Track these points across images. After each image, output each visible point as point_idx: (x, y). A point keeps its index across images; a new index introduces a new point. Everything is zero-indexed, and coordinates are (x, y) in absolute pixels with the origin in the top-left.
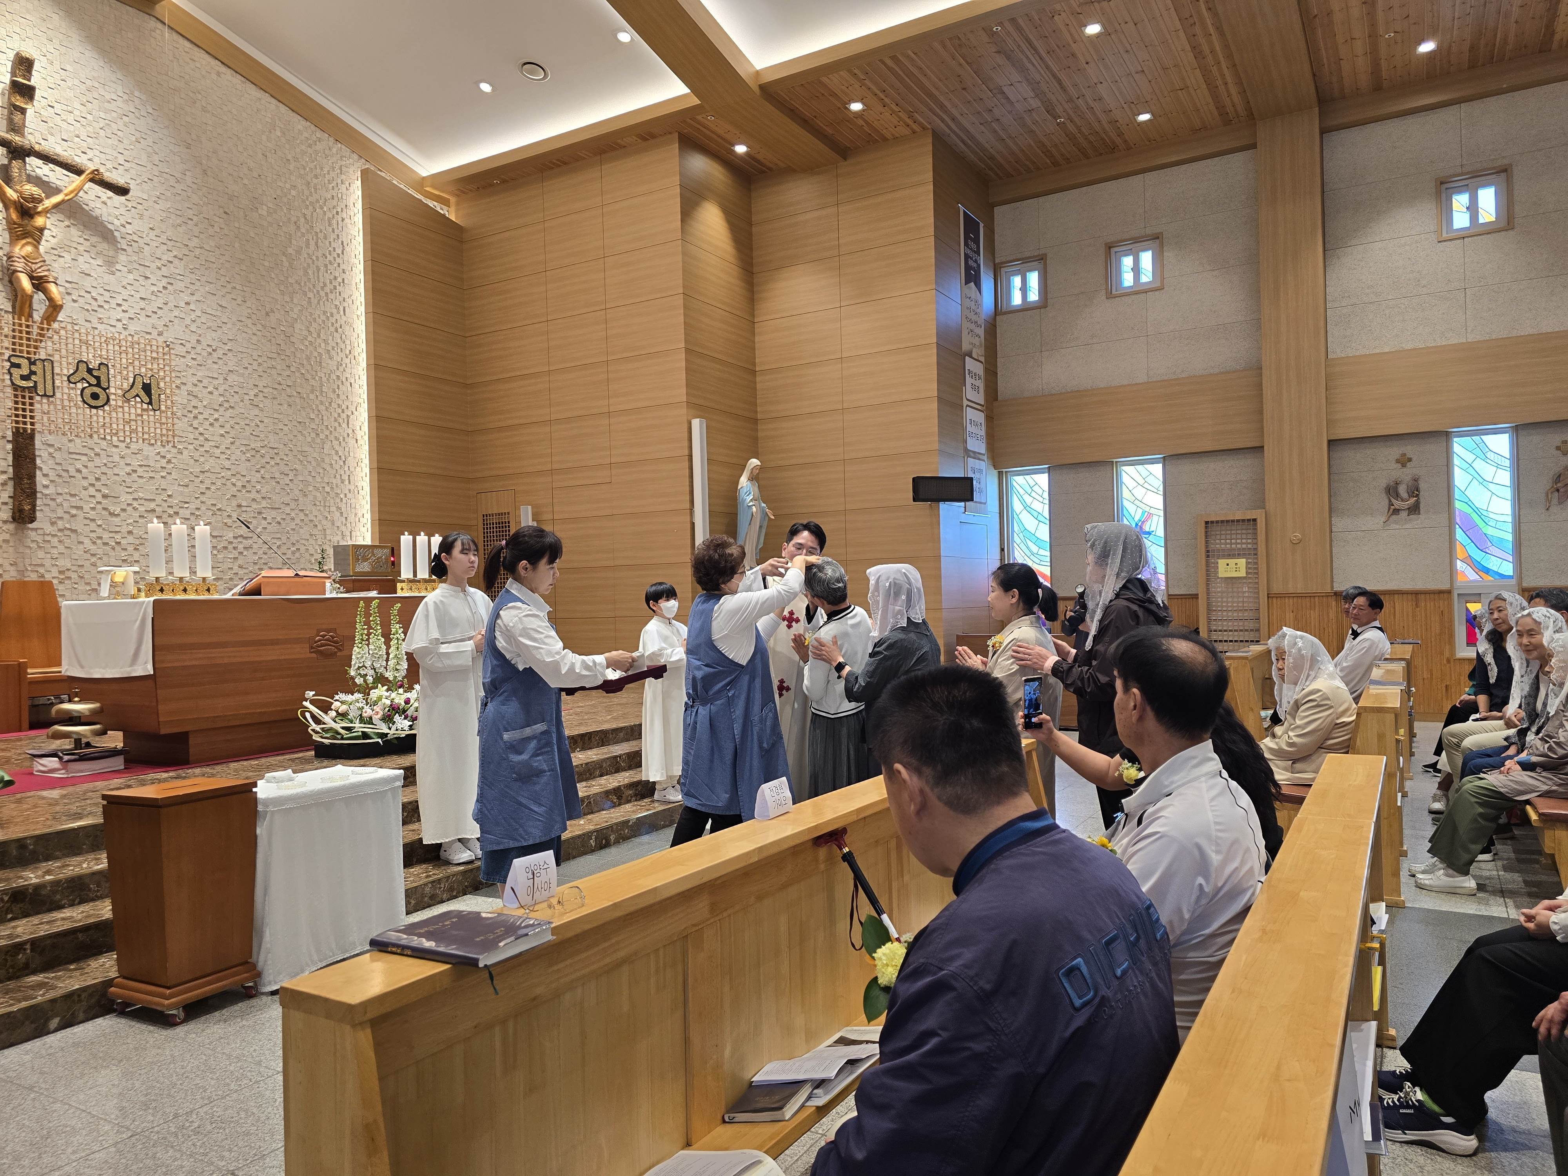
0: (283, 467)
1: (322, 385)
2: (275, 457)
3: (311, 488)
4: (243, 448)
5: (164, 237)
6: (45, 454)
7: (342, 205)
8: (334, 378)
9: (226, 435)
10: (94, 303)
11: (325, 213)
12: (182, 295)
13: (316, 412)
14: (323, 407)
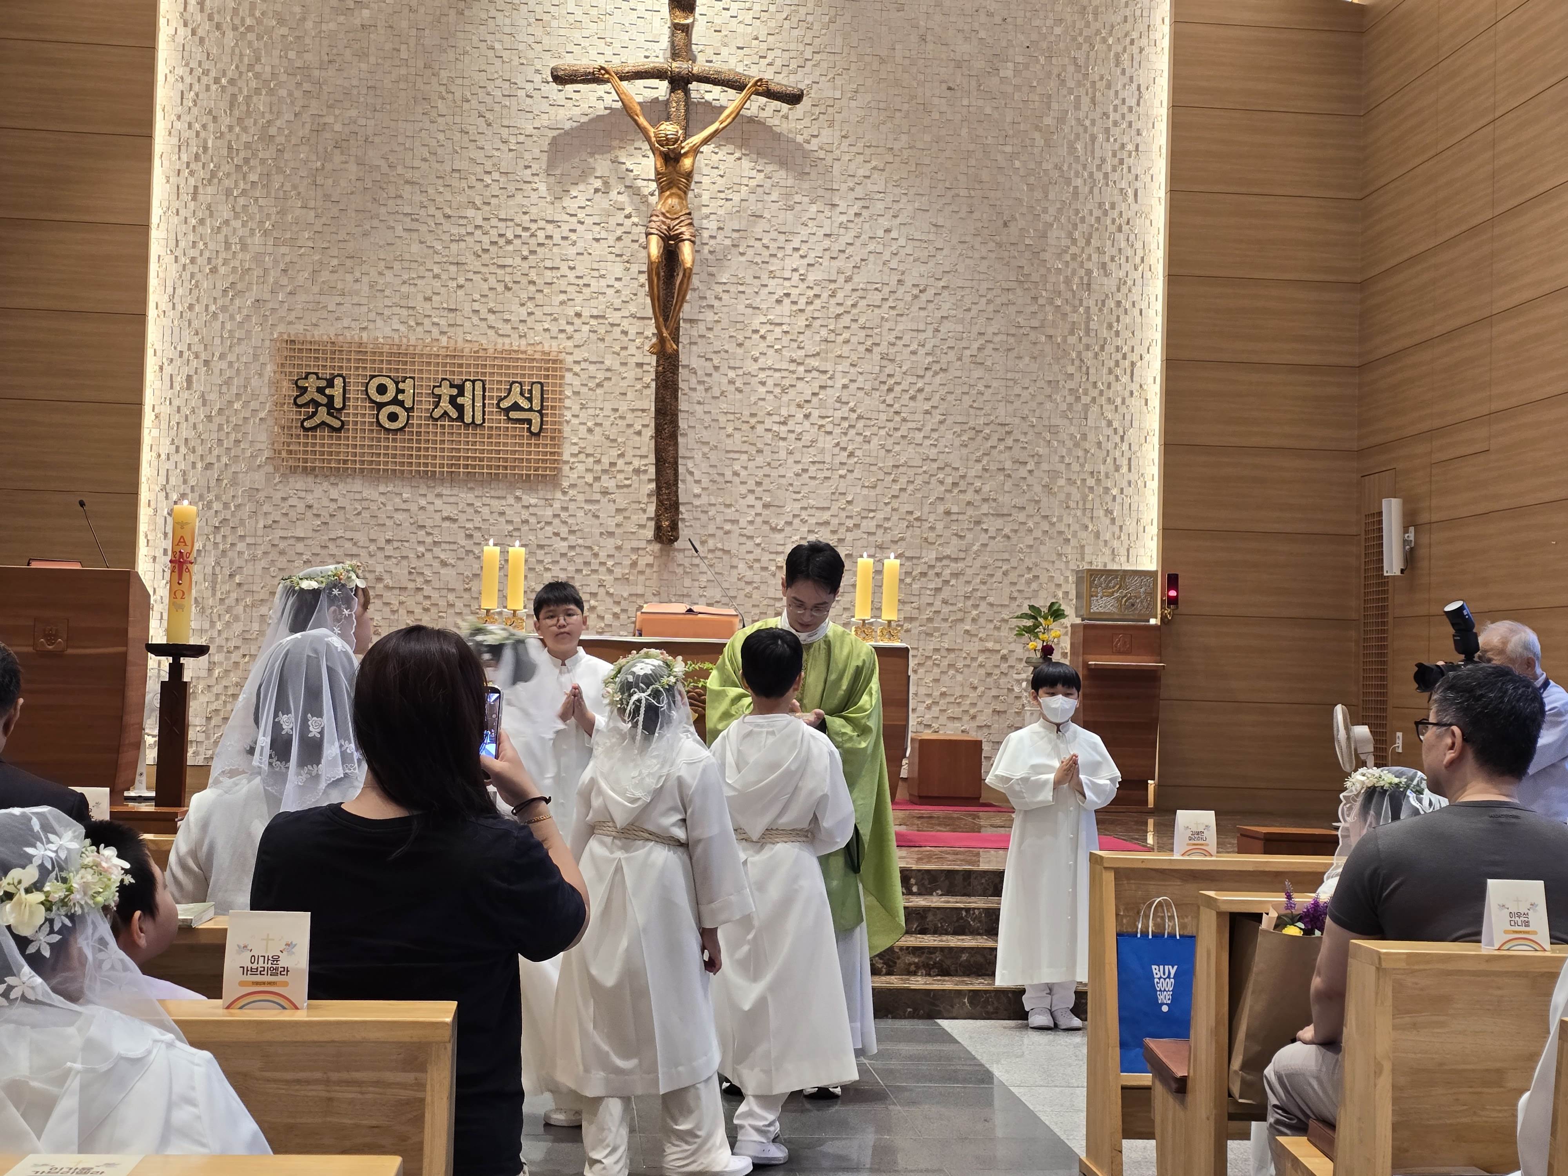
0: (1016, 452)
1: (1089, 319)
2: (1007, 437)
3: (1062, 482)
4: (957, 429)
5: (860, 145)
6: (698, 456)
7: (1141, 26)
8: (1113, 305)
9: (933, 411)
10: (766, 253)
11: (1110, 48)
12: (881, 220)
13: (1077, 363)
14: (1090, 354)
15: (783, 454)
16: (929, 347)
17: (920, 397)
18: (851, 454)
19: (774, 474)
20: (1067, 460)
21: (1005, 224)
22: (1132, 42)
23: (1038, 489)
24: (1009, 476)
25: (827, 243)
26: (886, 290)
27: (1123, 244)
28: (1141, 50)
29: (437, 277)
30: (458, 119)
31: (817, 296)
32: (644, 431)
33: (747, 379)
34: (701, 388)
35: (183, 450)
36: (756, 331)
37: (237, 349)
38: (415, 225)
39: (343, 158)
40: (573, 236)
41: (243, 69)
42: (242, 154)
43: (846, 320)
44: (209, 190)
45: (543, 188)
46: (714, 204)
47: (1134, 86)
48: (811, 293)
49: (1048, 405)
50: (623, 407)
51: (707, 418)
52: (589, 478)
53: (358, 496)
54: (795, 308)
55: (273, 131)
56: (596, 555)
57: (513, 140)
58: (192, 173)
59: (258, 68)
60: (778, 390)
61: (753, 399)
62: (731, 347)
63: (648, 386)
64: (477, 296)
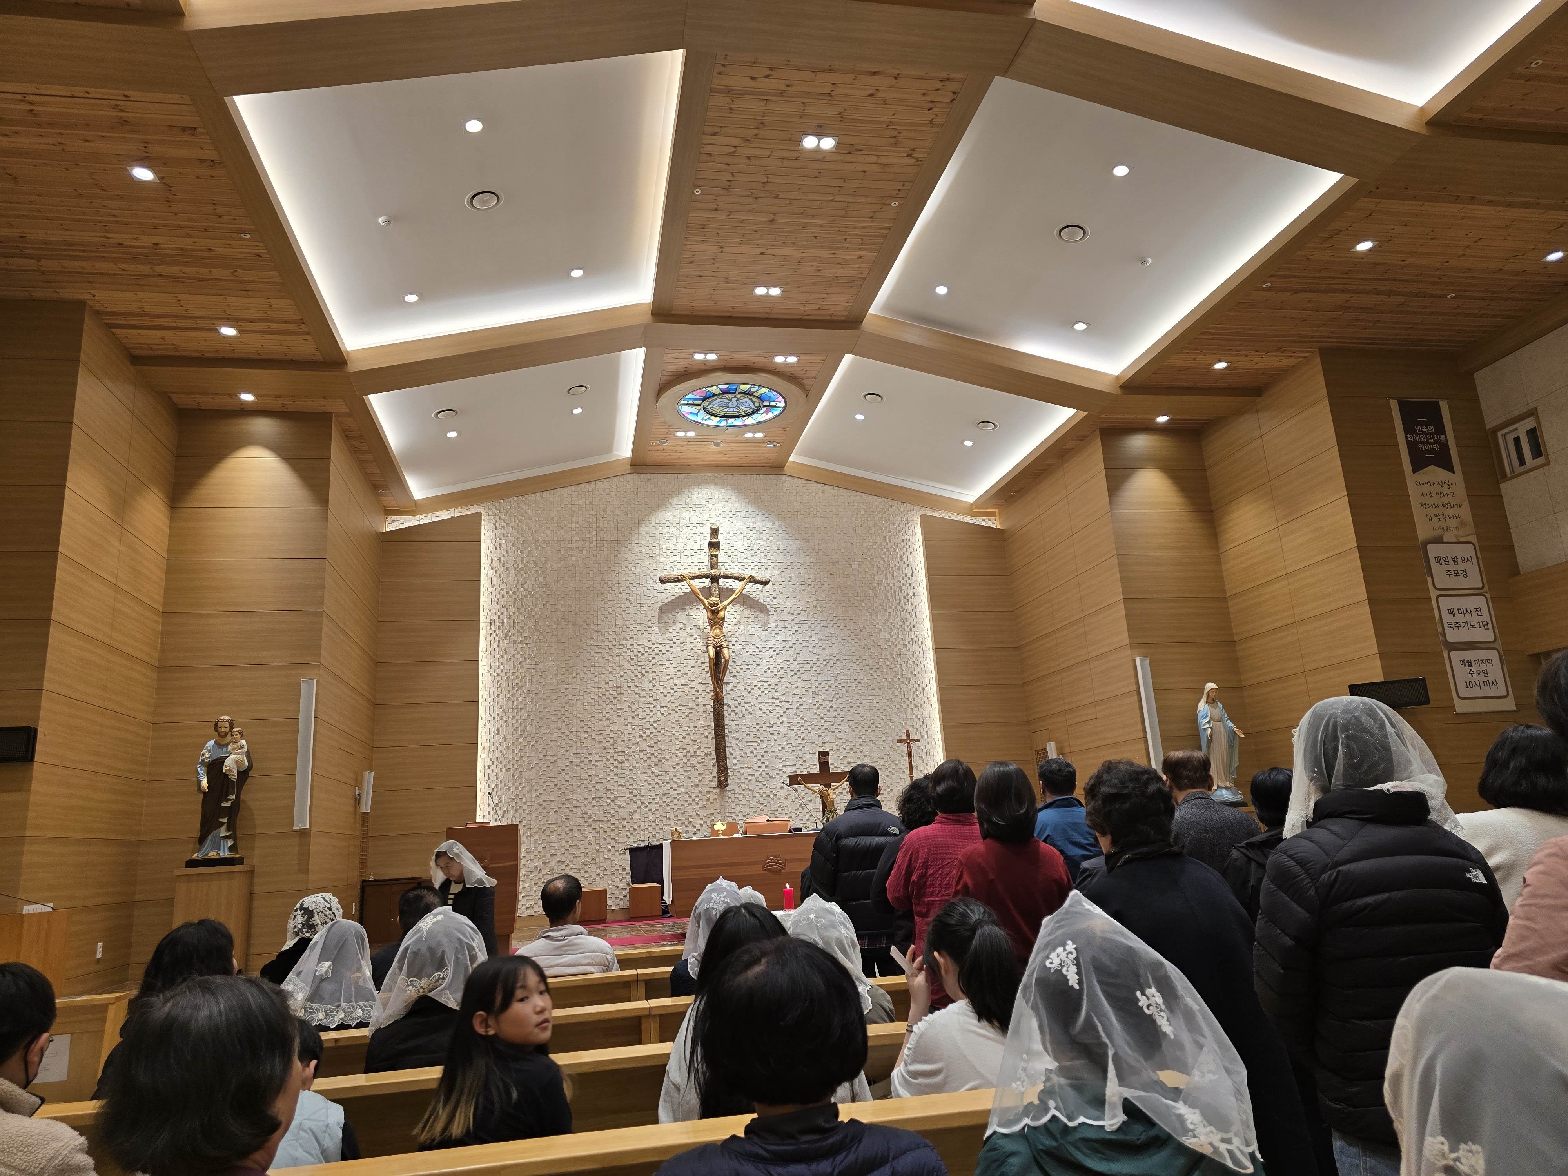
1: (902, 670)
2: (872, 726)
4: (849, 723)
5: (795, 600)
6: (734, 745)
7: (910, 543)
8: (911, 663)
9: (838, 716)
10: (757, 650)
11: (897, 553)
12: (806, 632)
13: (899, 690)
14: (905, 686)
15: (772, 742)
16: (833, 687)
17: (832, 710)
18: (803, 739)
19: (769, 751)
20: (900, 734)
21: (861, 631)
22: (907, 550)
23: (888, 748)
24: (875, 744)
25: (784, 644)
26: (812, 663)
27: (913, 636)
28: (911, 553)
29: (611, 673)
30: (617, 602)
31: (782, 668)
32: (709, 735)
33: (753, 708)
34: (733, 714)
35: (496, 763)
36: (756, 686)
37: (520, 714)
38: (600, 650)
39: (566, 623)
40: (671, 650)
41: (519, 587)
42: (520, 625)
43: (796, 677)
44: (505, 641)
45: (656, 629)
46: (733, 630)
47: (910, 568)
48: (779, 667)
49: (889, 710)
50: (698, 725)
51: (737, 727)
52: (685, 760)
53: (579, 778)
54: (772, 674)
55: (533, 613)
56: (690, 797)
57: (642, 609)
58: (497, 635)
59: (526, 586)
60: (768, 712)
61: (757, 717)
62: (745, 693)
63: (709, 715)
64: (629, 680)
